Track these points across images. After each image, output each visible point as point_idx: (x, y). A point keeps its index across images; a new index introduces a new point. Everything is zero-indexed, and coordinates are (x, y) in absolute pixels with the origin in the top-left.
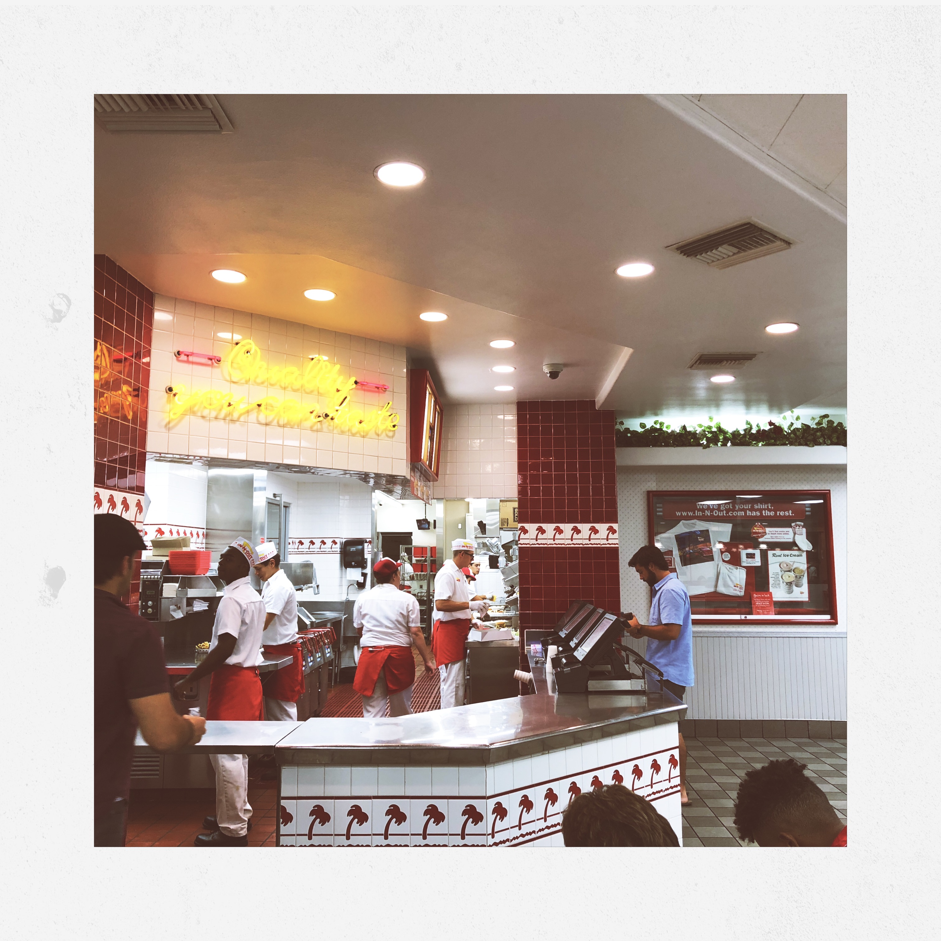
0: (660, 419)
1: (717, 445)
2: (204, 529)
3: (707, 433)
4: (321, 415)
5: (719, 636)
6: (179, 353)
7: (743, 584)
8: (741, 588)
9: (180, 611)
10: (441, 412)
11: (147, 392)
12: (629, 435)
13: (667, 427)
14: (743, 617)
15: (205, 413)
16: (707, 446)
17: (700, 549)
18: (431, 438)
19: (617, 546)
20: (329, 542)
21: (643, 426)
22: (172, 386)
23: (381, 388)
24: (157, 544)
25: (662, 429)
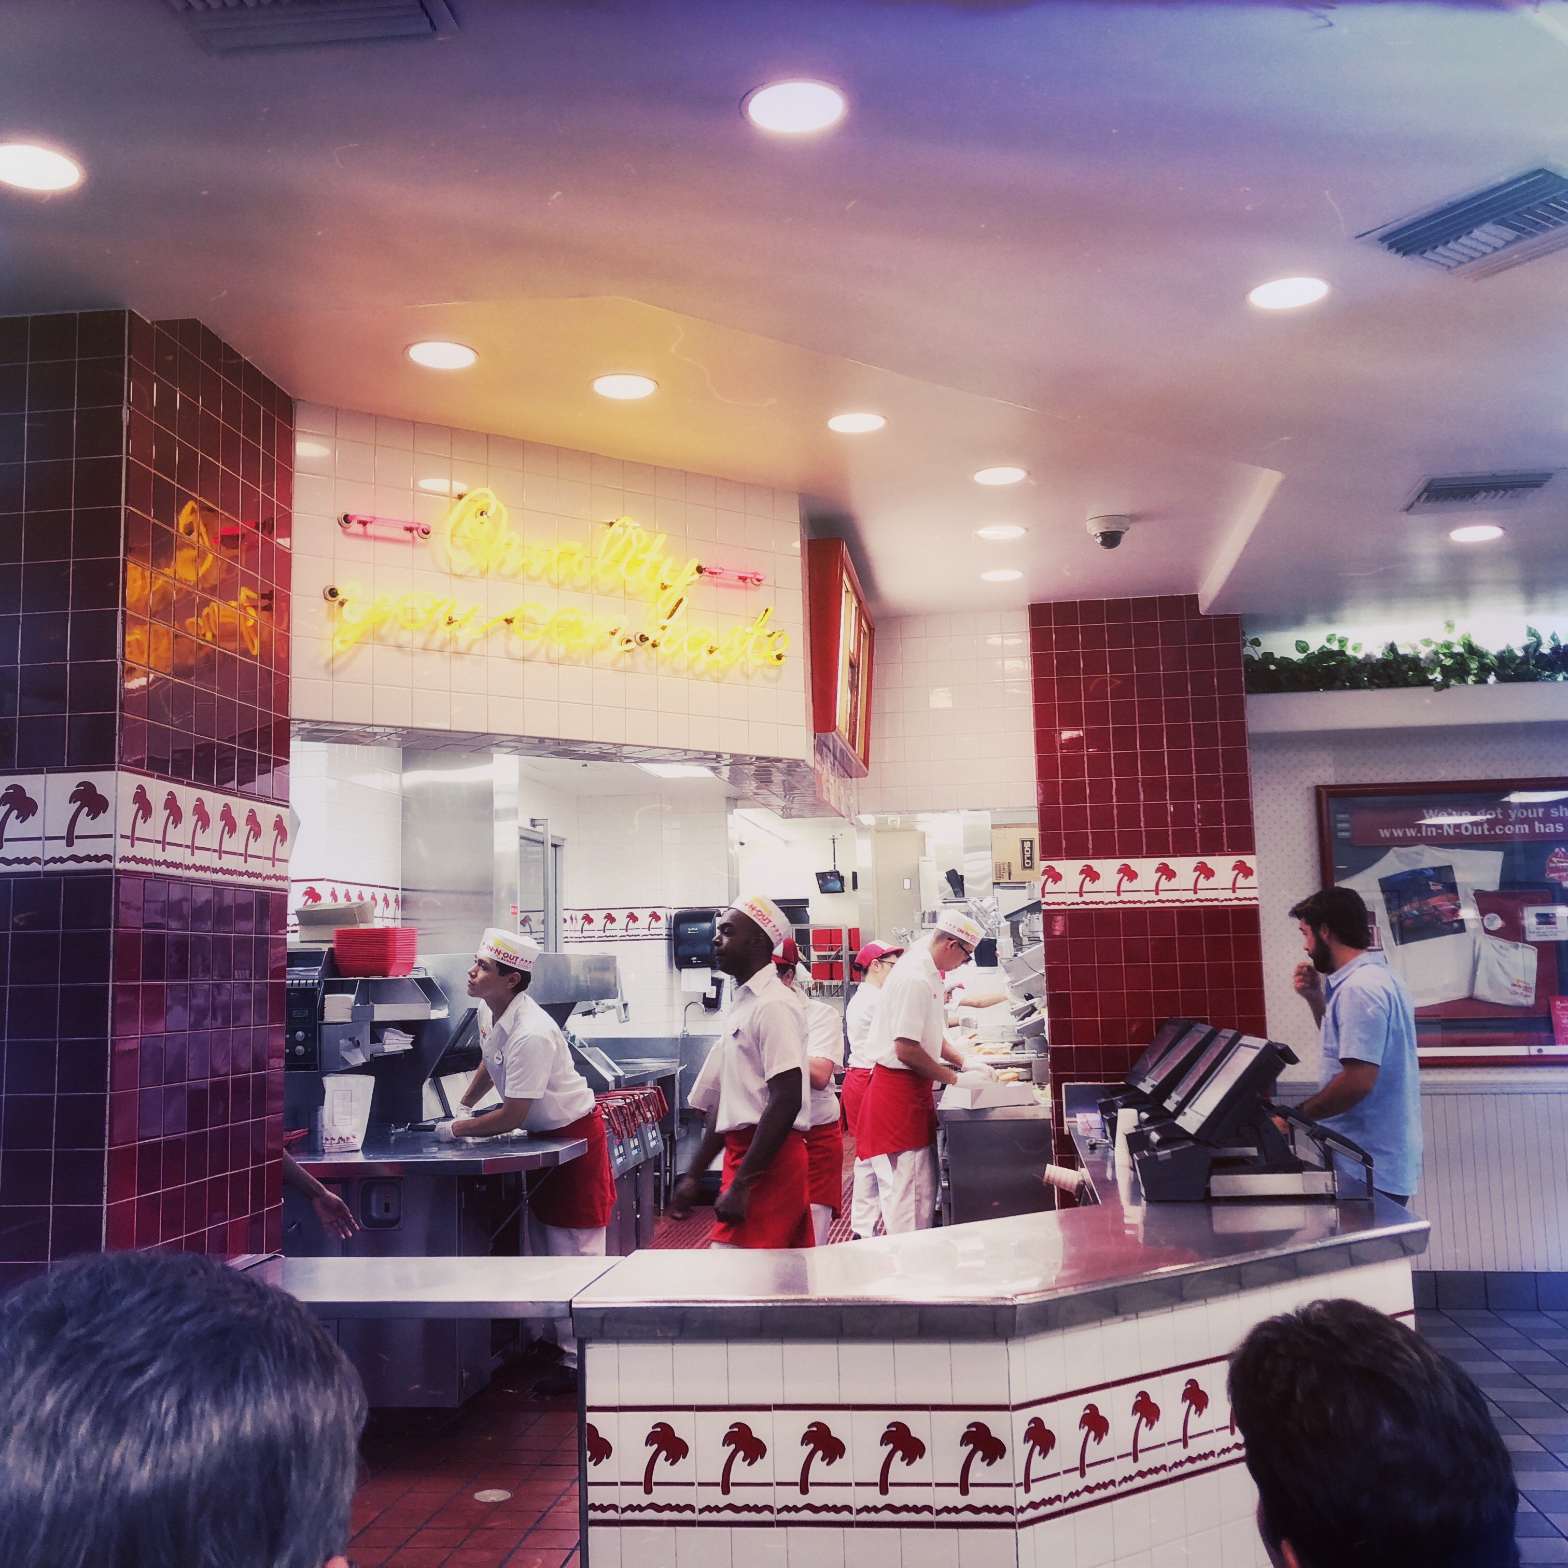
0: (1339, 631)
1: (1465, 682)
2: (398, 889)
3: (1442, 657)
4: (632, 638)
5: (1480, 1092)
6: (347, 519)
7: (1532, 980)
8: (1527, 989)
9: (358, 1050)
10: (870, 632)
11: (287, 600)
12: (1272, 667)
13: (1354, 649)
14: (1534, 1050)
15: (404, 638)
16: (1445, 685)
17: (1433, 906)
18: (854, 686)
19: (1254, 902)
20: (644, 917)
21: (1301, 647)
22: (337, 586)
23: (751, 578)
24: (308, 919)
25: (1344, 652)
